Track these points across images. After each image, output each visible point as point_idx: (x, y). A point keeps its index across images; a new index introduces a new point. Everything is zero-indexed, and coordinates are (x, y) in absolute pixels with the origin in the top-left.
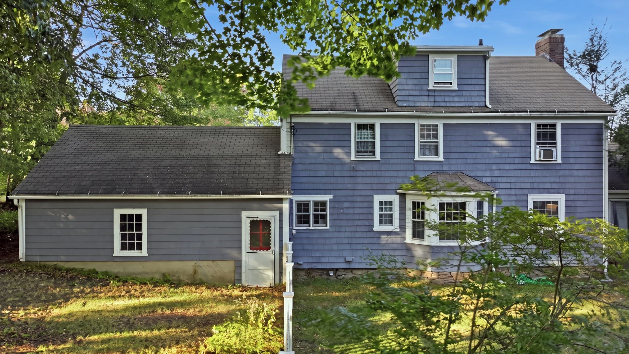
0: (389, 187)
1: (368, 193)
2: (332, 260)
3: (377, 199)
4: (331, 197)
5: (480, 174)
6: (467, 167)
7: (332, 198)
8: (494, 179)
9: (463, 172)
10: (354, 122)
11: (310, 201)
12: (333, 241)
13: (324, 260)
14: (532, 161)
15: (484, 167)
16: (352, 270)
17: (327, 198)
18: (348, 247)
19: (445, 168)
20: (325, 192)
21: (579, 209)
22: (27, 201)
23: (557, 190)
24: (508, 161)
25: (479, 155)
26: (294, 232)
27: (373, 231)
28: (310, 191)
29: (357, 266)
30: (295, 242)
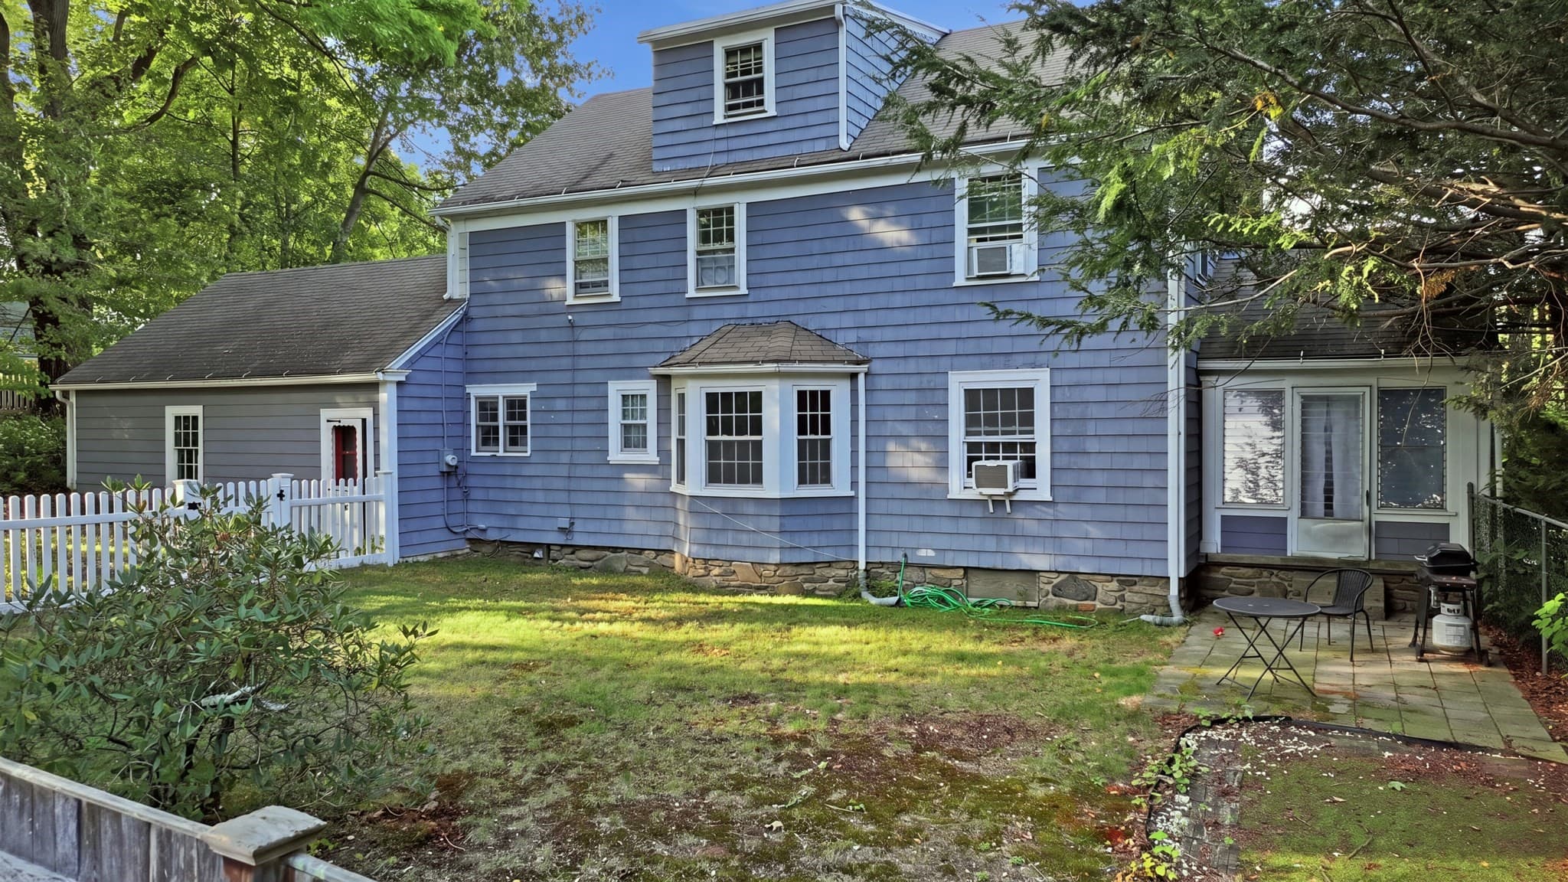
0: (638, 361)
1: (597, 376)
2: (535, 523)
3: (616, 389)
4: (534, 387)
5: (831, 322)
6: (801, 307)
7: (535, 389)
8: (865, 334)
9: (792, 319)
10: (569, 218)
11: (497, 398)
12: (538, 483)
13: (522, 523)
14: (960, 280)
15: (839, 304)
16: (575, 548)
17: (524, 390)
18: (562, 497)
19: (752, 311)
20: (524, 376)
21: (1094, 411)
22: (78, 392)
23: (1031, 358)
24: (899, 284)
25: (828, 275)
26: (450, 459)
27: (608, 464)
28: (498, 376)
29: (578, 540)
30: (472, 482)
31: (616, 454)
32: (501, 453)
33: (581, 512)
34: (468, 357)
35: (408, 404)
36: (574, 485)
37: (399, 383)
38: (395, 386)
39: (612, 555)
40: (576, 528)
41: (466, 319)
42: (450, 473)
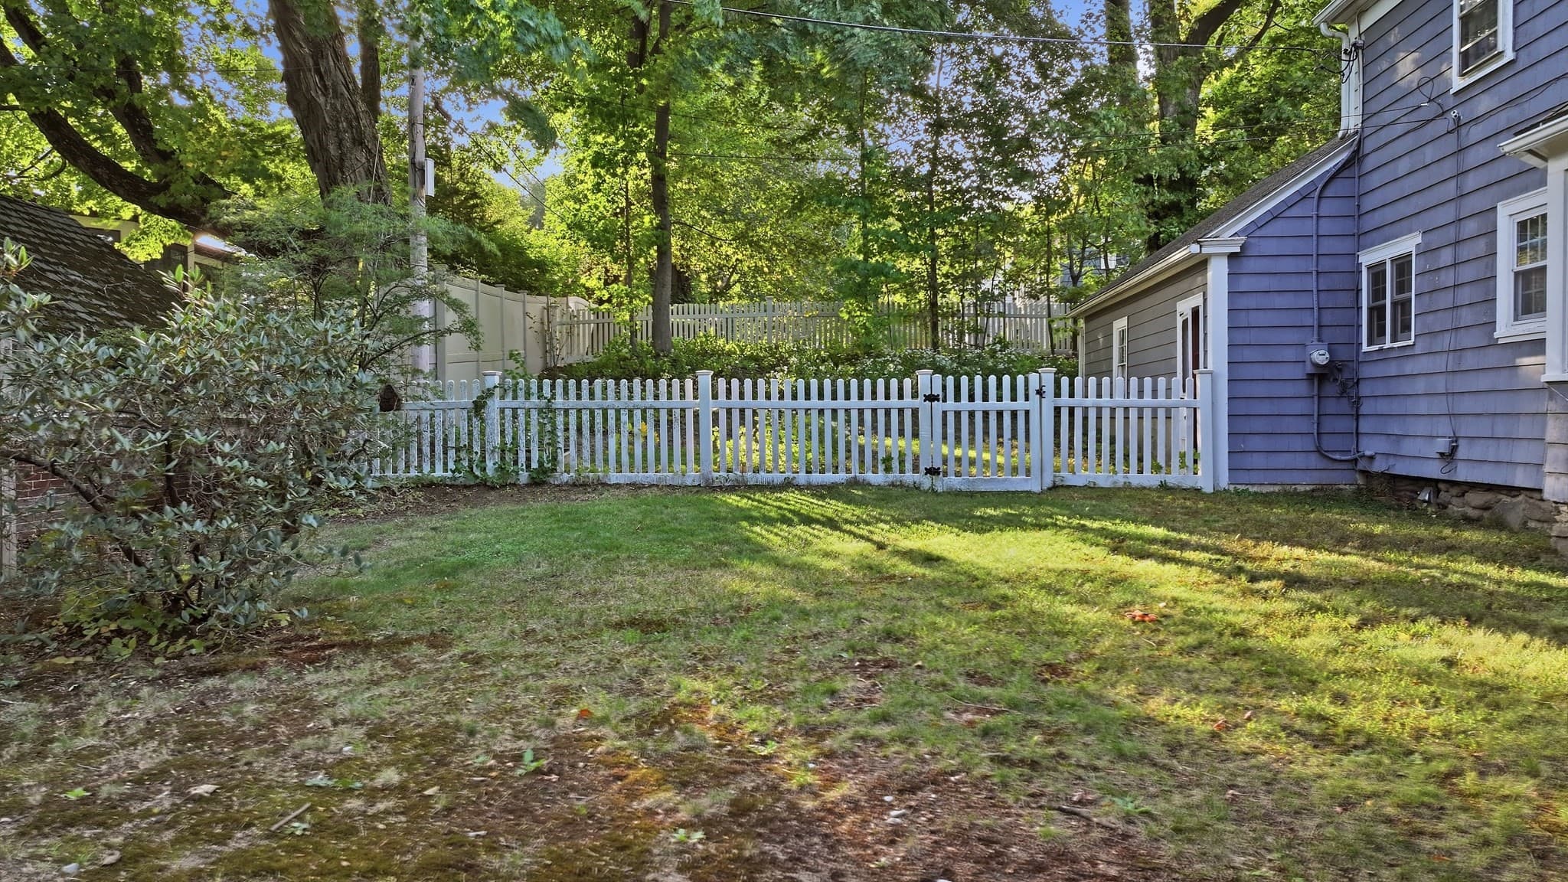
1: (1486, 199)
2: (1418, 447)
3: (1506, 216)
4: (1419, 237)
7: (1419, 240)
11: (1386, 262)
12: (1421, 385)
13: (1405, 447)
16: (1462, 487)
17: (1409, 244)
18: (1445, 405)
20: (1409, 224)
26: (1320, 356)
27: (1494, 344)
28: (1387, 231)
29: (1463, 474)
30: (1365, 389)
31: (1507, 327)
32: (1388, 345)
33: (1467, 428)
34: (1363, 211)
35: (1245, 284)
36: (1460, 384)
37: (1232, 256)
38: (1225, 261)
39: (1509, 499)
40: (1461, 453)
41: (1356, 158)
42: (1321, 376)
